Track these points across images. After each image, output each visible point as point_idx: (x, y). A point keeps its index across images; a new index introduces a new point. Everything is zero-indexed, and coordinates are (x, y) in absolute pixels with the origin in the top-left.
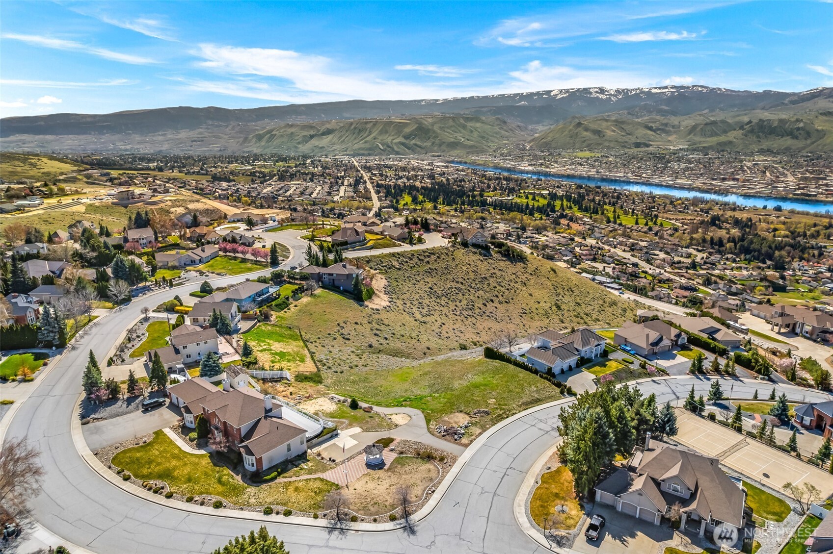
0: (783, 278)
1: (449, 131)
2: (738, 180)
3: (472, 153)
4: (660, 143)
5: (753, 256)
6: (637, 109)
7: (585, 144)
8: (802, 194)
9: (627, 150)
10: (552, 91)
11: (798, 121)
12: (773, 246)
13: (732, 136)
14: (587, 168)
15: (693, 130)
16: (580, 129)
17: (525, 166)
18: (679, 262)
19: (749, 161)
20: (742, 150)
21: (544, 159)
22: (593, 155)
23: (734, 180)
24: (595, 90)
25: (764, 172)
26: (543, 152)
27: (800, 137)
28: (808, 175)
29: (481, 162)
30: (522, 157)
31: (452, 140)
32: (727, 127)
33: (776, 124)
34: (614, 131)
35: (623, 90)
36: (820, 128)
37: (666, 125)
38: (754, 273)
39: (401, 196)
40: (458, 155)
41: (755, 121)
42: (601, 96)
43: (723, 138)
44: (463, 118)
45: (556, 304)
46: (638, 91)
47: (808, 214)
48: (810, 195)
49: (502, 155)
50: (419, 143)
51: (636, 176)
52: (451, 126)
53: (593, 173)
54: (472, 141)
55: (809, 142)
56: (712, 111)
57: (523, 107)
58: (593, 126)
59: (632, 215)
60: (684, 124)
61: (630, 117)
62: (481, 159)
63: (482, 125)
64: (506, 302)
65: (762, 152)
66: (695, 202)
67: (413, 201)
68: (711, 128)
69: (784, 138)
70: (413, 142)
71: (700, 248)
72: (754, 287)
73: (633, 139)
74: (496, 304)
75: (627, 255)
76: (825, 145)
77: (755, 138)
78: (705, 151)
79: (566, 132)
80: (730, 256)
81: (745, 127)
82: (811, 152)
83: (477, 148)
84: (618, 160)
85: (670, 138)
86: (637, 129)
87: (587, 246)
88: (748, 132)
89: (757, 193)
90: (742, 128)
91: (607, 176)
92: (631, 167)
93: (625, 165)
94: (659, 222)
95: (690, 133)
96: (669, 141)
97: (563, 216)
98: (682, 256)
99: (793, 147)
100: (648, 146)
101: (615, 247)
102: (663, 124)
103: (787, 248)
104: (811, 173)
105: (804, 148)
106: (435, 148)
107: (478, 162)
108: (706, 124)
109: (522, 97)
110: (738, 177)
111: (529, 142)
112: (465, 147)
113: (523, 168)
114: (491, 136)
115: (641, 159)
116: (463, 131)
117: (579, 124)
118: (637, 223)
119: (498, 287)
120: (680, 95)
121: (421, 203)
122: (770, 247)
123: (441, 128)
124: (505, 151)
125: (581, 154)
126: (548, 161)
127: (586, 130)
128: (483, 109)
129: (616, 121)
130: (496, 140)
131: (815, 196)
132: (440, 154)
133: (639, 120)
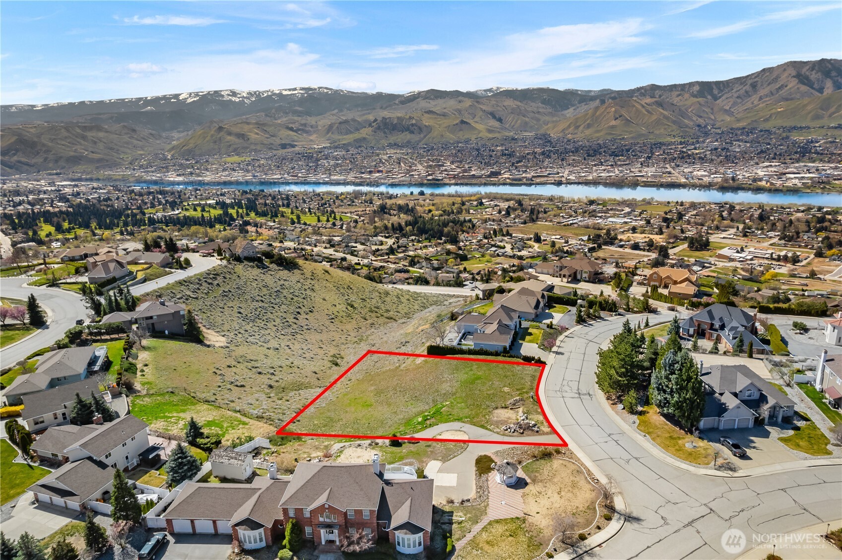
0: (460, 248)
1: (63, 143)
2: (381, 171)
3: (104, 167)
4: (304, 143)
5: (430, 235)
6: (273, 111)
7: (231, 149)
8: (433, 179)
9: (275, 152)
10: (180, 95)
11: (411, 118)
12: (441, 224)
13: (365, 132)
14: (241, 173)
15: (330, 129)
16: (222, 134)
17: (172, 177)
18: (378, 250)
19: (384, 154)
20: (375, 145)
21: (193, 167)
22: (243, 159)
23: (379, 172)
24: (227, 93)
25: (400, 163)
26: (187, 160)
27: (415, 132)
28: (431, 163)
29: (118, 177)
30: (167, 167)
31: (72, 154)
32: (359, 127)
33: (395, 121)
34: (257, 134)
35: (255, 93)
36: (427, 124)
37: (305, 125)
38: (439, 249)
39: (37, 225)
40: (84, 172)
41: (379, 119)
42: (234, 99)
43: (357, 136)
44: (79, 127)
45: (349, 304)
46: (269, 93)
47: (443, 195)
48: (438, 180)
49: (141, 167)
50: (23, 160)
51: (292, 176)
52: (66, 137)
53: (249, 177)
54: (99, 154)
55: (422, 136)
56: (341, 111)
57: (151, 112)
58: (235, 130)
59: (311, 214)
60: (320, 123)
61: (268, 119)
62: (118, 173)
63: (106, 134)
64: (310, 311)
65: (391, 146)
66: (357, 195)
67: (56, 230)
68: (345, 126)
69: (404, 134)
70: (15, 158)
71: (387, 235)
72: (447, 260)
73: (278, 141)
74: (304, 316)
75: (330, 251)
76: (433, 138)
77: (383, 135)
78: (345, 147)
79: (209, 138)
80: (413, 237)
81: (373, 124)
82: (426, 145)
83: (107, 161)
84: (270, 162)
85: (311, 138)
86: (279, 130)
87: (290, 249)
88: (376, 128)
89: (400, 181)
90: (370, 125)
91: (264, 179)
92: (285, 168)
93: (278, 167)
94: (338, 217)
95: (328, 133)
96: (311, 140)
97: (247, 223)
98: (376, 244)
99: (413, 141)
100: (293, 146)
101: (316, 246)
102: (302, 125)
103: (451, 224)
104: (433, 161)
105: (420, 141)
106: (51, 165)
107: (115, 177)
108: (340, 123)
109: (147, 102)
110: (380, 169)
111: (169, 151)
112: (91, 161)
113: (172, 179)
114: (121, 147)
115: (292, 160)
116: (83, 142)
117: (220, 129)
118: (319, 221)
119: (296, 298)
120: (310, 96)
121: (69, 231)
122: (439, 225)
123: (52, 140)
124: (143, 162)
125: (229, 159)
126: (198, 169)
127: (230, 134)
128: (102, 116)
129: (257, 123)
130: (129, 151)
131: (442, 180)
132: (58, 171)
133: (279, 121)
